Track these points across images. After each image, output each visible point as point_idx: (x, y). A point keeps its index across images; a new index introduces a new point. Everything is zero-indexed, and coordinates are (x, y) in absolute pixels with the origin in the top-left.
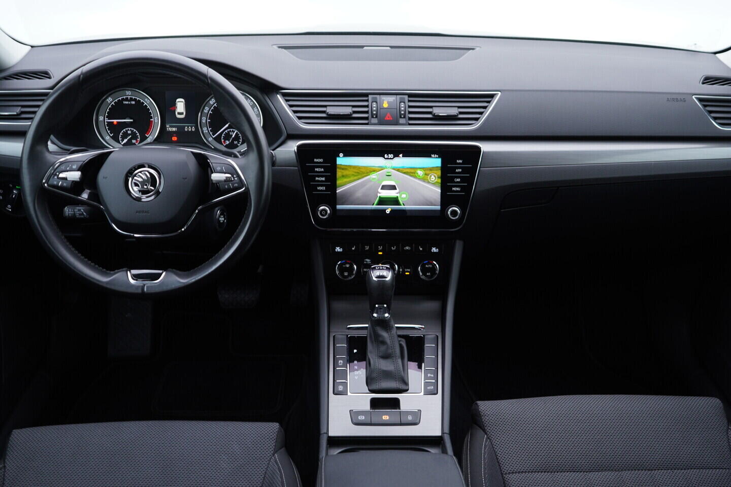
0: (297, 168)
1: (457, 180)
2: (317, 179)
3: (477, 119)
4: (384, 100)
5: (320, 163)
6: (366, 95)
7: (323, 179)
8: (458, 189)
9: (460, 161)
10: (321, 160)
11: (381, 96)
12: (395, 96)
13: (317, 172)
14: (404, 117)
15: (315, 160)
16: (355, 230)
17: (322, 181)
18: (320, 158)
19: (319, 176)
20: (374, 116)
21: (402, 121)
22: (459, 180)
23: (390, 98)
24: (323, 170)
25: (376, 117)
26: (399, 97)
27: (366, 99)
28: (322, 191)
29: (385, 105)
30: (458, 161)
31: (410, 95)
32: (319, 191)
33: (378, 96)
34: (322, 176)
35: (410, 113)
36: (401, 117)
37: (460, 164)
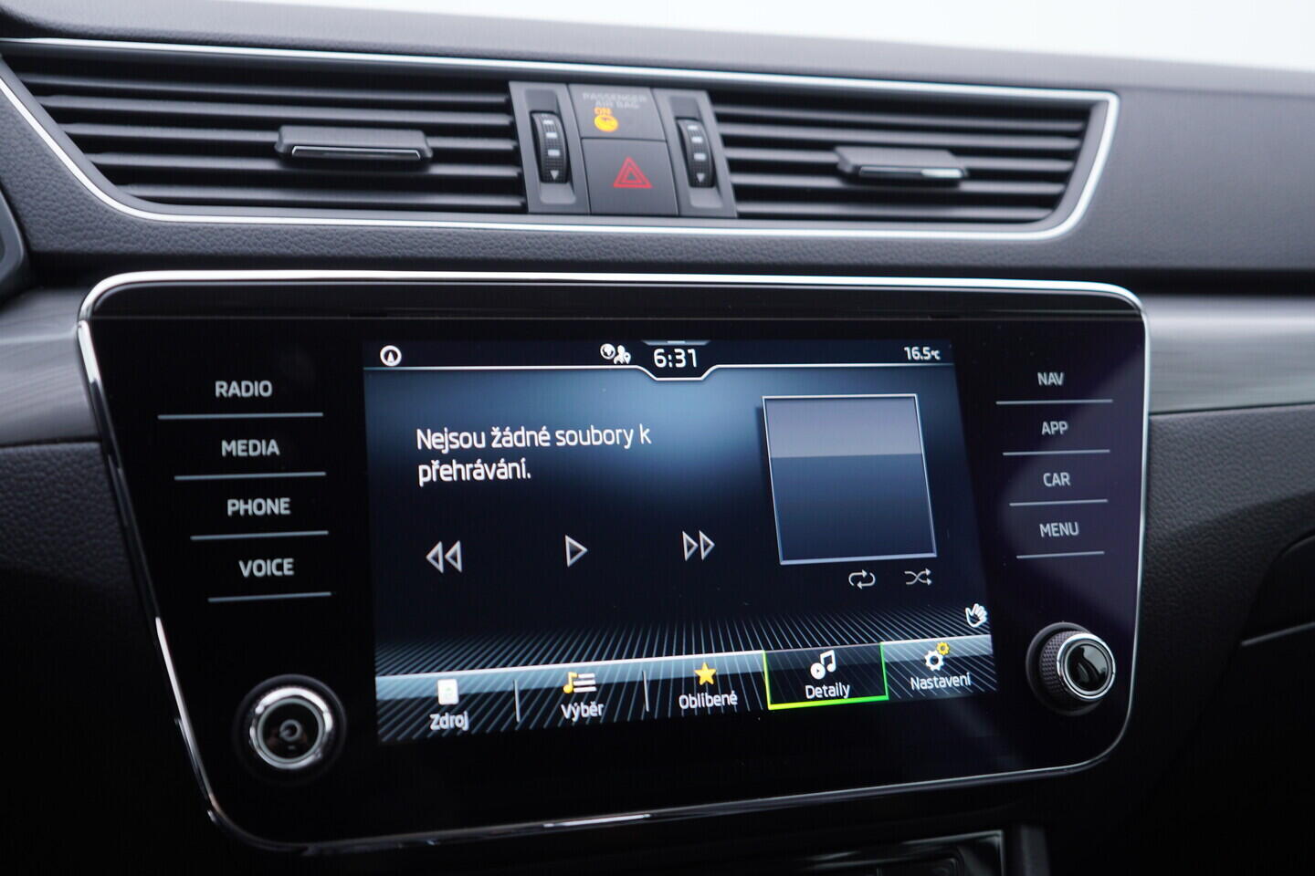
0: (94, 446)
1: (1056, 480)
2: (235, 506)
3: (1050, 202)
4: (593, 104)
5: (255, 403)
6: (498, 82)
7: (280, 506)
8: (1067, 529)
9: (1055, 379)
10: (263, 389)
11: (575, 88)
12: (647, 91)
13: (234, 463)
14: (712, 182)
15: (221, 388)
16: (430, 838)
17: (272, 521)
18: (256, 378)
19: (246, 492)
20: (555, 174)
21: (702, 199)
22: (1062, 479)
23: (625, 98)
24: (274, 447)
25: (566, 177)
26: (664, 96)
27: (500, 99)
28: (270, 583)
29: (606, 124)
30: (1042, 379)
31: (720, 94)
32: (255, 584)
33: (560, 90)
34: (271, 490)
35: (736, 166)
36: (694, 183)
37: (1052, 391)
